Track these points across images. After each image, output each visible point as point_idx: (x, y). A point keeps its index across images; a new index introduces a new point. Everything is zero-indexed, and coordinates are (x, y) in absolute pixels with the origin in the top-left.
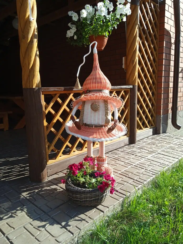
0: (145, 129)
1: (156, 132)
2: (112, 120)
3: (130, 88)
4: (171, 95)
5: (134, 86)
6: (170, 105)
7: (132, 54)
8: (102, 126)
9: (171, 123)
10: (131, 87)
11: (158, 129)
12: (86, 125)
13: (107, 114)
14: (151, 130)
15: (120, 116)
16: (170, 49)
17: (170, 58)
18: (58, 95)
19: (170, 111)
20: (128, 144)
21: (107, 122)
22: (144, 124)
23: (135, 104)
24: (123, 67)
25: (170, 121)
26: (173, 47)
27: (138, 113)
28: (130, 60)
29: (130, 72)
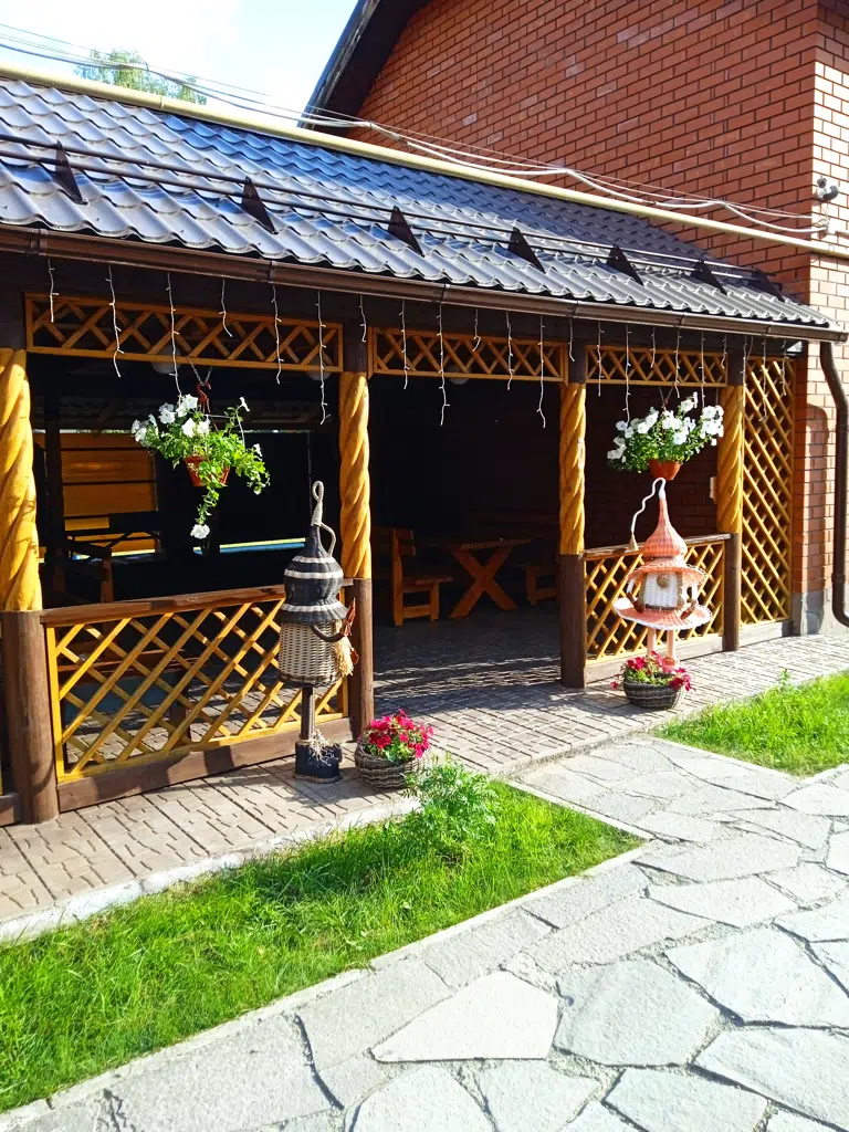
0: (760, 623)
1: (791, 630)
2: (688, 601)
3: (726, 540)
4: (829, 547)
5: (732, 536)
6: (829, 570)
7: (728, 474)
8: (672, 609)
9: (831, 612)
10: (727, 536)
11: (795, 624)
12: (648, 606)
13: (680, 591)
14: (780, 625)
15: (704, 594)
16: (825, 444)
17: (826, 464)
18: (603, 561)
19: (829, 584)
20: (721, 649)
21: (680, 603)
22: (759, 612)
23: (734, 569)
24: (712, 495)
25: (828, 607)
26: (832, 438)
27: (745, 587)
28: (725, 487)
29: (724, 508)
